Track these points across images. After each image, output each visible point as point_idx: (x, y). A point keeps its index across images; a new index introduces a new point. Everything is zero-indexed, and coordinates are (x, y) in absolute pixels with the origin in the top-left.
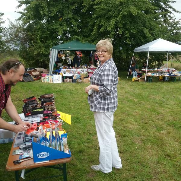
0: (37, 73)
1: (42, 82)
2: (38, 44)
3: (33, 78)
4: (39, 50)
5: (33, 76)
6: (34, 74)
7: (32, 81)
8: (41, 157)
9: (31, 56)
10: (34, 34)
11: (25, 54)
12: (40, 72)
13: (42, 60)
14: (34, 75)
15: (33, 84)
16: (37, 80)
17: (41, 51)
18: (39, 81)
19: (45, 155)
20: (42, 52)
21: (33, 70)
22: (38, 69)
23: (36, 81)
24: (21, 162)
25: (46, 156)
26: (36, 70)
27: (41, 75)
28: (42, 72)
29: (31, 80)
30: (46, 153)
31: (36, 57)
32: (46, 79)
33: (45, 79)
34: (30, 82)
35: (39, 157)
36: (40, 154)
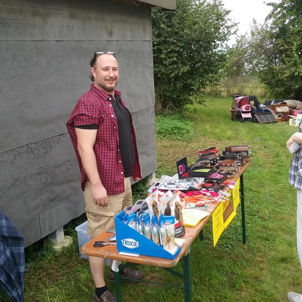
0: (285, 109)
1: (290, 124)
2: (293, 59)
3: (276, 117)
4: (293, 69)
5: (277, 113)
6: (280, 111)
7: (272, 123)
8: (127, 246)
9: (279, 80)
10: (289, 42)
11: (269, 76)
12: (291, 108)
13: (298, 86)
14: (279, 113)
15: (272, 127)
16: (282, 120)
17: (296, 71)
18: (285, 122)
19: (133, 244)
20: (299, 73)
21: (280, 103)
22: (289, 102)
23: (279, 123)
24: (104, 246)
25: (135, 247)
26: (285, 103)
27: (291, 113)
28: (295, 108)
29: (272, 121)
30: (135, 241)
31: (287, 82)
32: (297, 120)
33: (295, 120)
34: (269, 123)
35: (125, 245)
36: (125, 240)
